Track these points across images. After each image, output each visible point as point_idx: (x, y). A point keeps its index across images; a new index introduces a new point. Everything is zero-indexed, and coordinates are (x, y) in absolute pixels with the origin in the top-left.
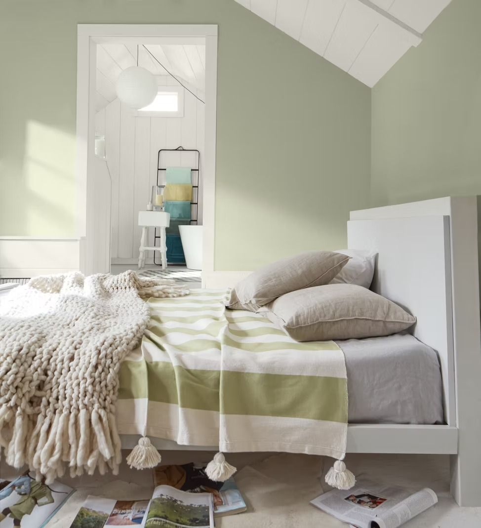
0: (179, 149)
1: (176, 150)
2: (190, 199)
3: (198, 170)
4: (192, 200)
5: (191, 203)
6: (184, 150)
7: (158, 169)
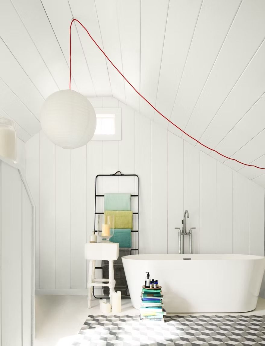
0: (118, 174)
1: (114, 175)
2: (130, 227)
3: (138, 196)
4: (132, 228)
5: (132, 231)
6: (122, 175)
7: (96, 196)
